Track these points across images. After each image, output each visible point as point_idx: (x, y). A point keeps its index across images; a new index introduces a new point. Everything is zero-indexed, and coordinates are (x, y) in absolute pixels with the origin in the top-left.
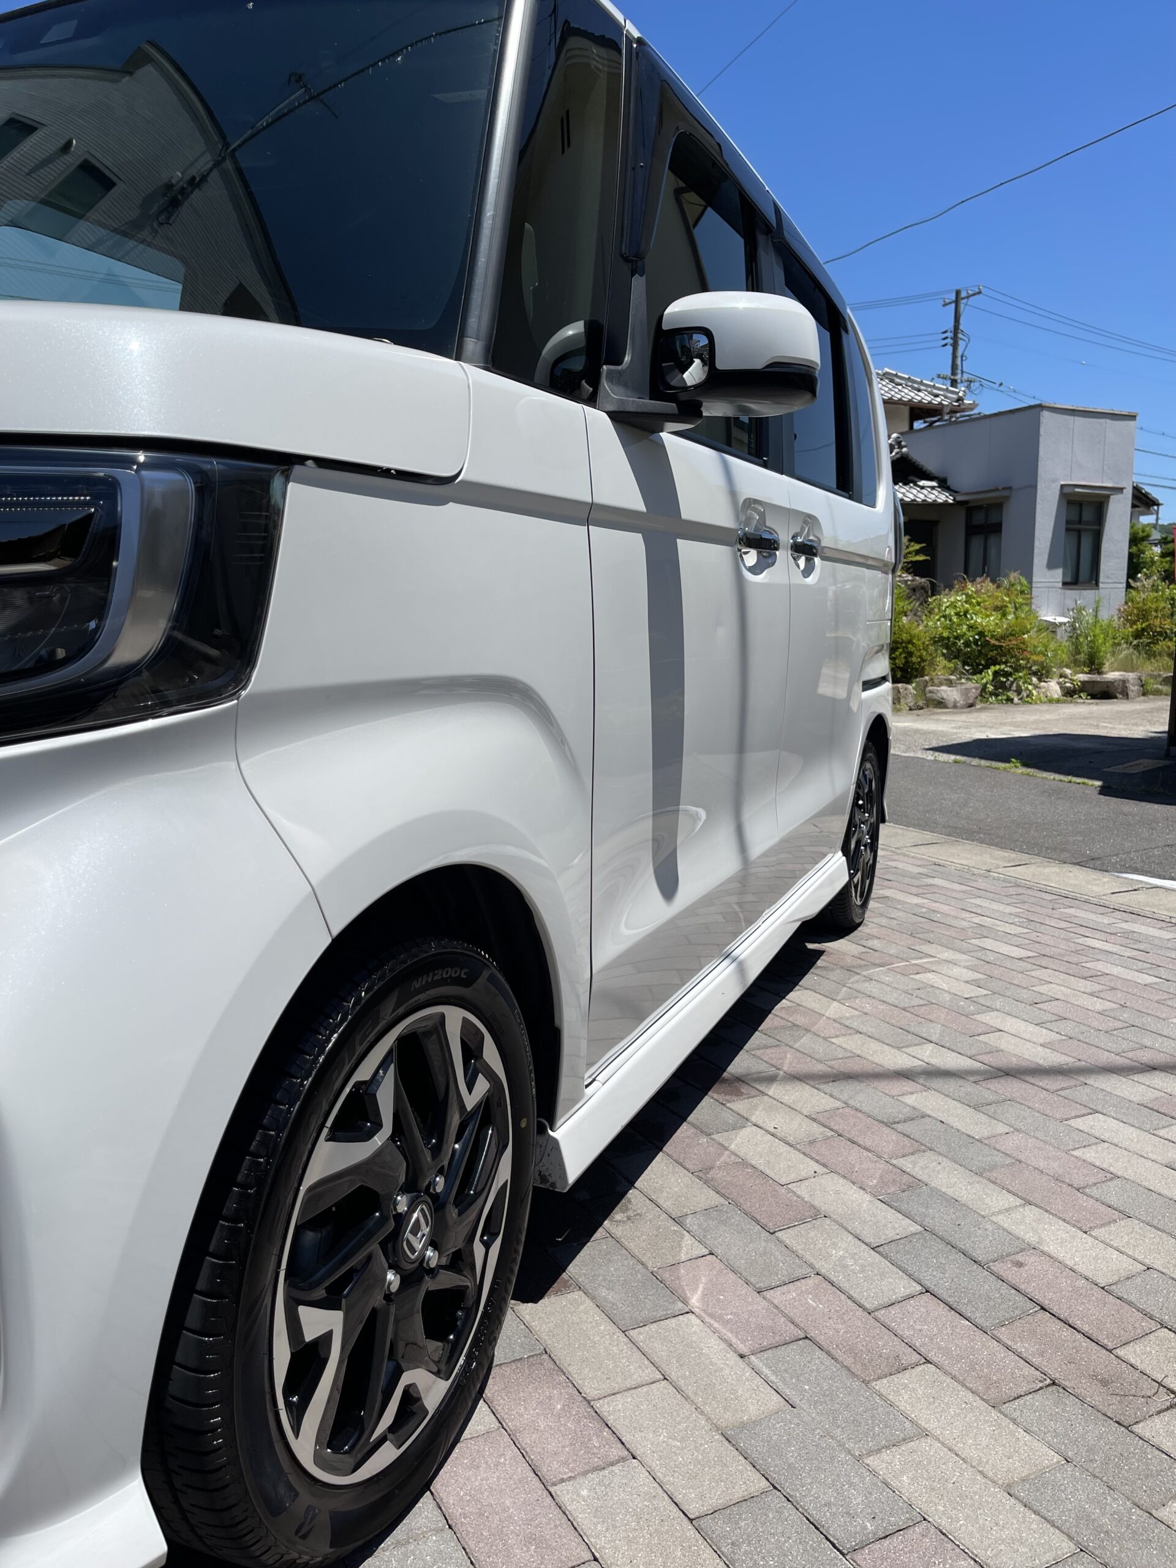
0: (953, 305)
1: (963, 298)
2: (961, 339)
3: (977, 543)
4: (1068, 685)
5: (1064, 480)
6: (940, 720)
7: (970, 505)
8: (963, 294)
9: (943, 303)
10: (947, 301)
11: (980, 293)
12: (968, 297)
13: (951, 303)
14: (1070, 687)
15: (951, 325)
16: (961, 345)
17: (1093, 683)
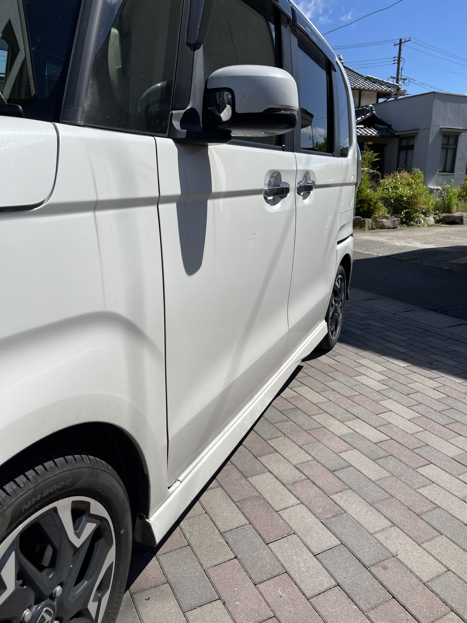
0: (398, 45)
1: (403, 43)
2: (402, 61)
3: (403, 154)
4: (437, 218)
5: (442, 126)
6: (381, 235)
7: (401, 137)
8: (403, 41)
9: (394, 44)
10: (396, 44)
11: (410, 40)
12: (405, 42)
13: (397, 45)
14: (438, 219)
15: (397, 55)
16: (401, 63)
17: (448, 217)
